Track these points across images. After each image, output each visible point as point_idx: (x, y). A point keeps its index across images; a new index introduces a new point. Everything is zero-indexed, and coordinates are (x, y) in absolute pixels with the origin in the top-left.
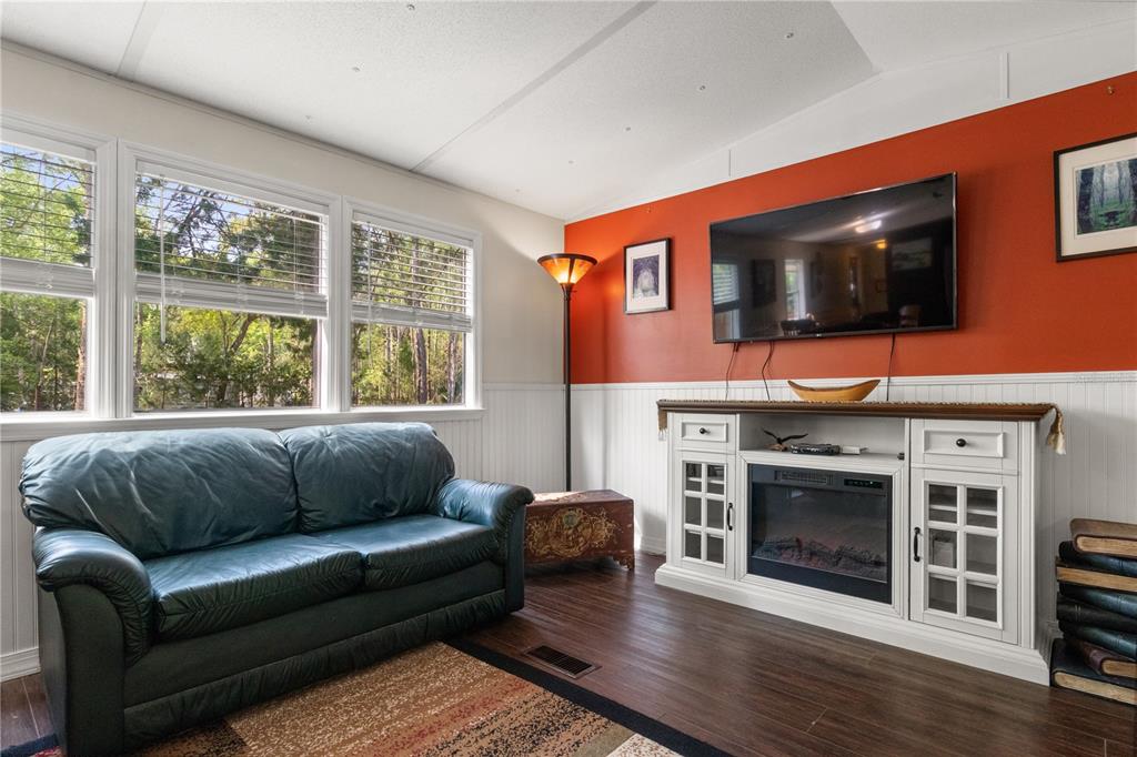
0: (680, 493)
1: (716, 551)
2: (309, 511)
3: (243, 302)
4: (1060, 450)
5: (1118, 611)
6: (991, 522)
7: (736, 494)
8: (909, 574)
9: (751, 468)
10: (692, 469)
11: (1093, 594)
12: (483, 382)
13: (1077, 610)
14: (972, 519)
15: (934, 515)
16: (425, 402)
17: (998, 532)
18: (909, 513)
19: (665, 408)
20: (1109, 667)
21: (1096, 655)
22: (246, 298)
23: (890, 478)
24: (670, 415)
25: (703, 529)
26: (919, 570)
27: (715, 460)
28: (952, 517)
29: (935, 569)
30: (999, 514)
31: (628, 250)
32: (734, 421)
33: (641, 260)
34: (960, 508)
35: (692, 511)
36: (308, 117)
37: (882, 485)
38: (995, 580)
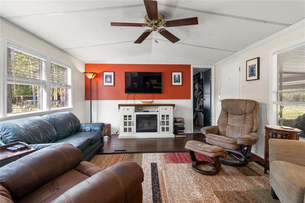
0: (123, 121)
1: (130, 130)
2: (60, 134)
3: (30, 83)
4: (175, 109)
5: (180, 127)
6: (168, 119)
7: (134, 119)
8: (159, 127)
9: (137, 115)
10: (125, 116)
11: (178, 126)
12: (73, 101)
13: (176, 128)
14: (167, 119)
15: (162, 119)
16: (64, 106)
17: (169, 120)
18: (159, 119)
19: (120, 106)
20: (180, 133)
21: (178, 133)
22: (31, 81)
23: (157, 115)
24: (121, 107)
25: (128, 127)
26: (161, 127)
27: (130, 114)
28: (164, 119)
29: (162, 126)
30: (169, 118)
31: (104, 73)
32: (134, 107)
33: (108, 75)
34: (165, 118)
35: (125, 124)
36: (49, 37)
37: (156, 116)
38: (169, 126)
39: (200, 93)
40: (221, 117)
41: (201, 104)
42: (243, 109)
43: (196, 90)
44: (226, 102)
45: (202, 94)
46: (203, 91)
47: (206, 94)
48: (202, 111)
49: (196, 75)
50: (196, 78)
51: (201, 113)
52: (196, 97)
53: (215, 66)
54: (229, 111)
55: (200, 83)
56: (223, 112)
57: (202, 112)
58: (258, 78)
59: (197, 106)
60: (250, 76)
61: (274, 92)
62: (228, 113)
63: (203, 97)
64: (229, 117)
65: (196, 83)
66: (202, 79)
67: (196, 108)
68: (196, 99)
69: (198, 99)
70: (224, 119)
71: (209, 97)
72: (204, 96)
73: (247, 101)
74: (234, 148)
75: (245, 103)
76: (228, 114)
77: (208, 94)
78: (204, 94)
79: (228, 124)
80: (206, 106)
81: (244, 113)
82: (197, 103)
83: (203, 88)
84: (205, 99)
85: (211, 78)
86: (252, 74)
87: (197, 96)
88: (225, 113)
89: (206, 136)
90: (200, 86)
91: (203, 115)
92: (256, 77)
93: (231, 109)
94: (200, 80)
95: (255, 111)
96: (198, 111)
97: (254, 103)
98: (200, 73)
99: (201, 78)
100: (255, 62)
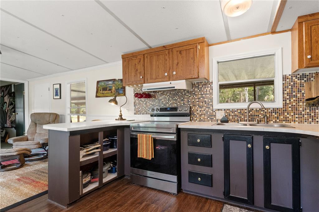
39: (11, 107)
40: (31, 127)
41: (12, 118)
42: (48, 120)
43: (5, 104)
44: (34, 115)
45: (14, 107)
46: (15, 105)
47: (18, 108)
48: (14, 126)
49: (6, 86)
50: (6, 90)
51: (13, 129)
52: (5, 111)
53: (28, 82)
54: (37, 122)
55: (11, 96)
56: (32, 123)
57: (15, 128)
58: (60, 98)
59: (8, 121)
60: (55, 96)
61: (69, 108)
62: (36, 123)
63: (14, 112)
64: (37, 127)
65: (6, 96)
66: (14, 93)
67: (6, 124)
68: (5, 114)
69: (9, 114)
70: (33, 129)
71: (22, 111)
72: (17, 110)
73: (50, 114)
74: (38, 147)
75: (49, 115)
76: (36, 125)
77: (20, 108)
78: (17, 108)
79: (37, 132)
80: (18, 121)
81: (48, 122)
82: (8, 118)
83: (15, 102)
84: (17, 114)
85: (24, 93)
86: (57, 95)
87: (8, 110)
88: (34, 124)
89: (13, 144)
90: (12, 100)
91: (15, 131)
92: (59, 97)
93: (38, 121)
94: (12, 93)
95: (56, 121)
96: (9, 128)
97: (55, 115)
98: (11, 85)
99: (13, 90)
100: (58, 86)
